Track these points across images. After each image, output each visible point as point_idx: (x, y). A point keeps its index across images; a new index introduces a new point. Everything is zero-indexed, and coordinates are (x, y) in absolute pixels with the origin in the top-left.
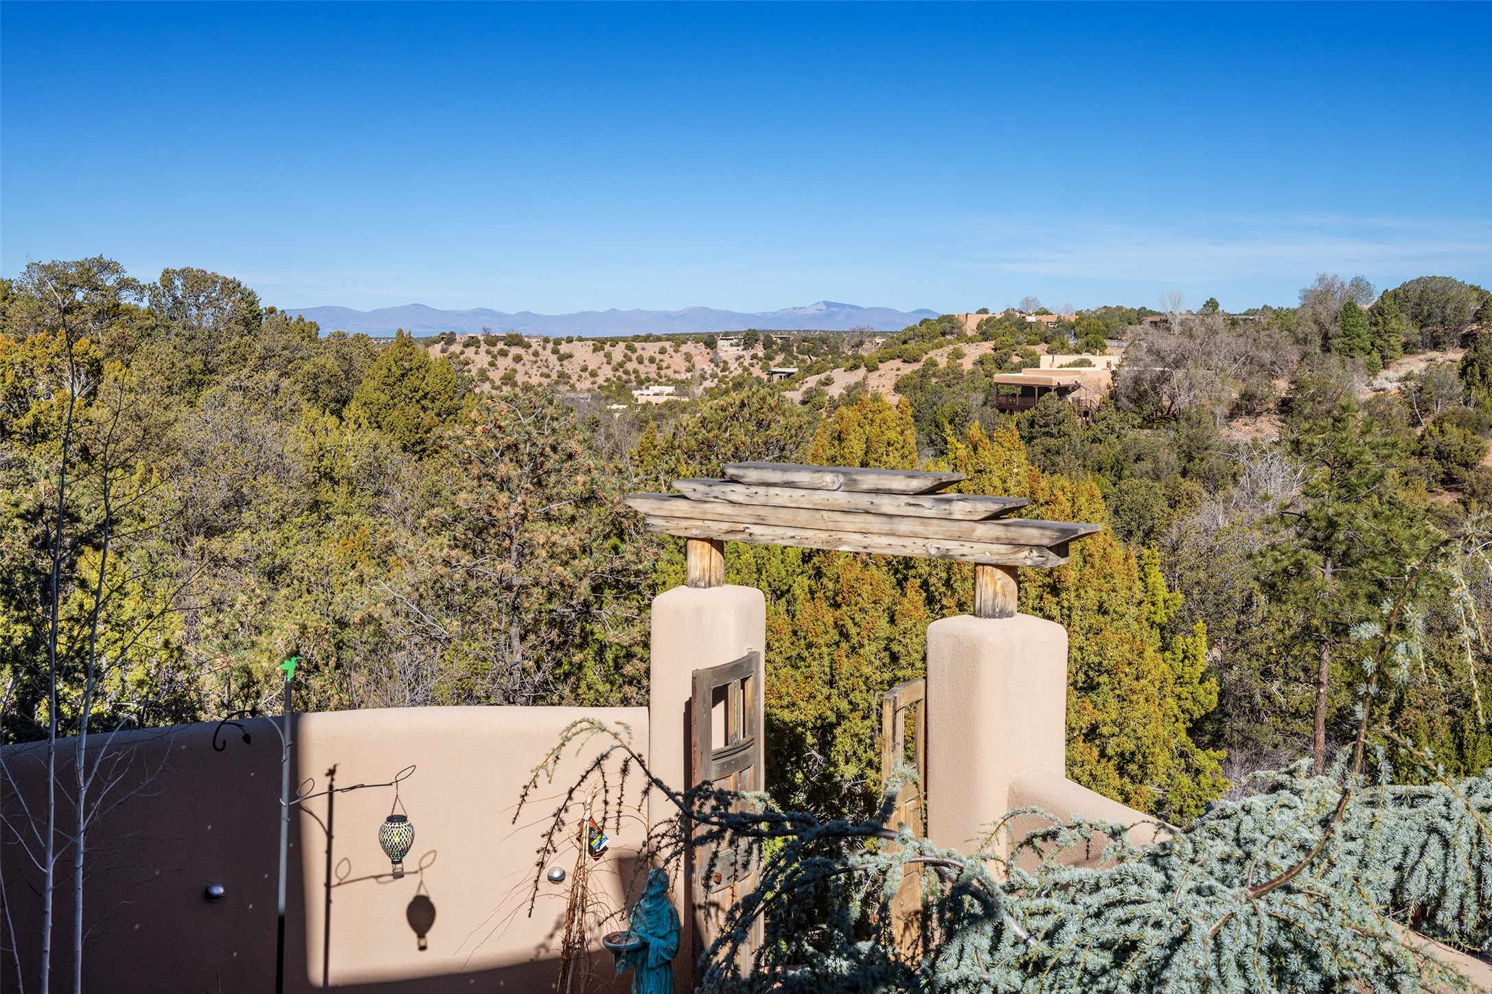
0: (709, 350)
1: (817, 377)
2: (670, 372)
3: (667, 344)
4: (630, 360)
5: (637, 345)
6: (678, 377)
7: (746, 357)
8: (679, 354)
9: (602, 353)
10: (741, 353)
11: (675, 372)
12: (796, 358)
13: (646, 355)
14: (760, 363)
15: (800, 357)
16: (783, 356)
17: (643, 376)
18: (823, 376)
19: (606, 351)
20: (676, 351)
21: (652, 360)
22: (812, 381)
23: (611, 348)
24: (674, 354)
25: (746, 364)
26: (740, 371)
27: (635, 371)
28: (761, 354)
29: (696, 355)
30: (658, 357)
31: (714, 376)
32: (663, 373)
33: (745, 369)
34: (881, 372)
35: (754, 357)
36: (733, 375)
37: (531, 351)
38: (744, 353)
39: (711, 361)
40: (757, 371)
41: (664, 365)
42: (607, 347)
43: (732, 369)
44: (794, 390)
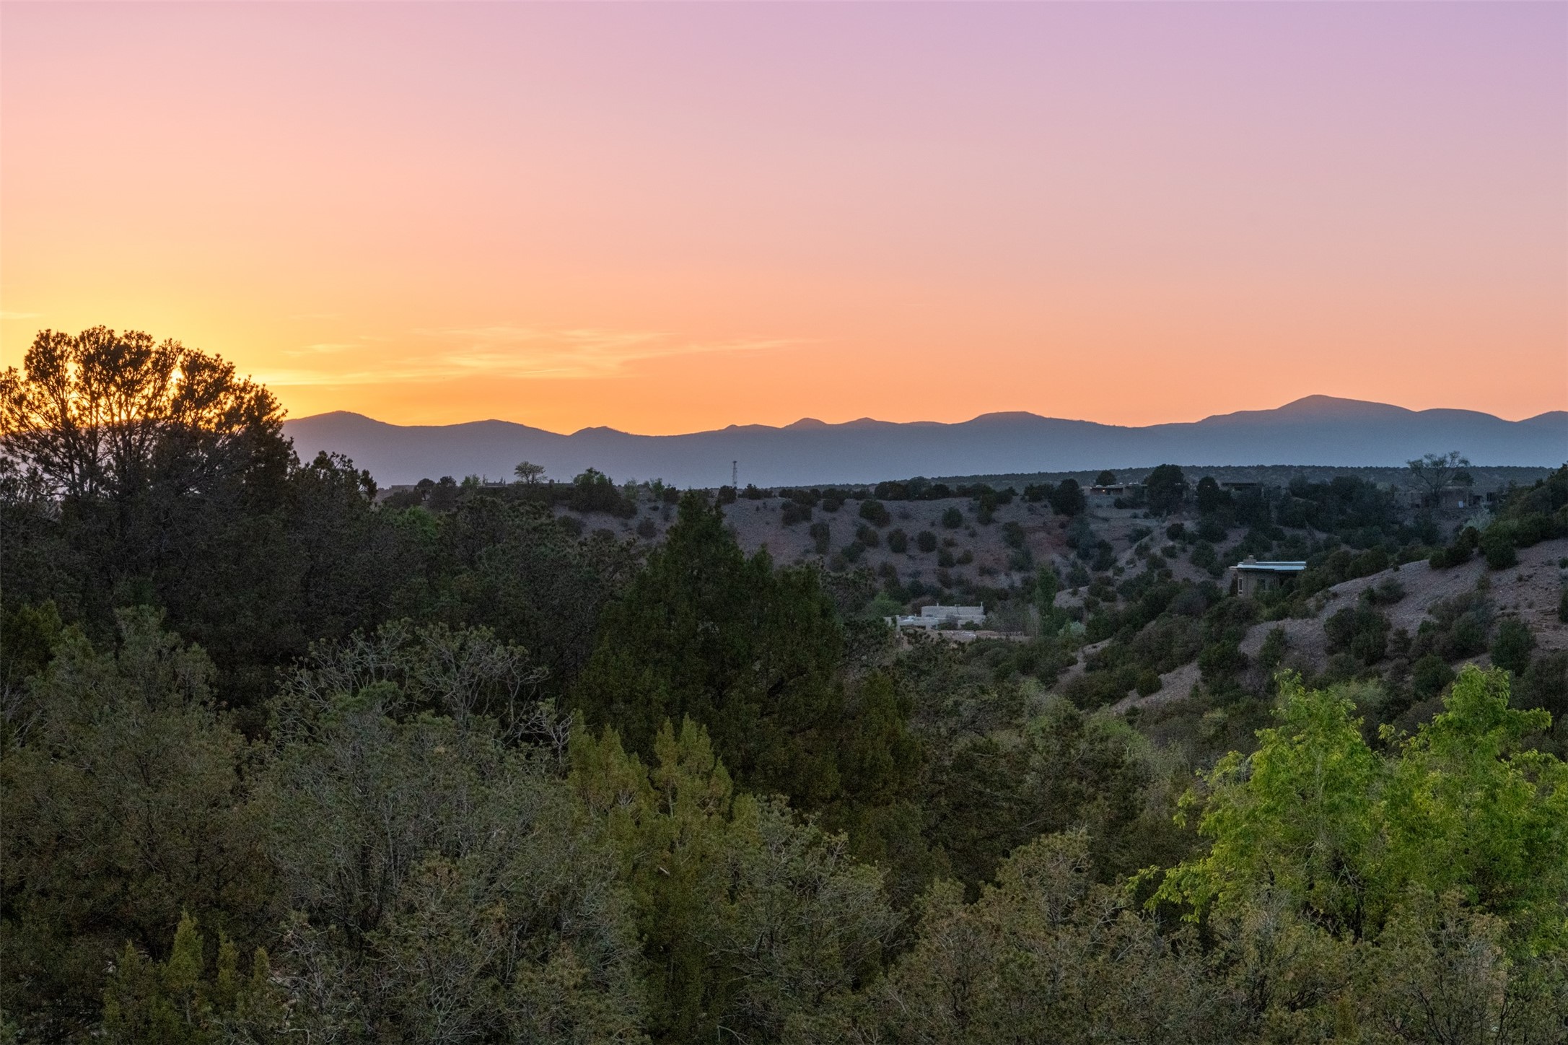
0: (1063, 518)
1: (1359, 584)
2: (969, 572)
3: (962, 505)
4: (874, 543)
5: (890, 506)
6: (988, 582)
7: (1156, 533)
8: (992, 528)
9: (805, 526)
10: (1142, 523)
11: (984, 571)
12: (1278, 536)
13: (912, 529)
14: (1191, 549)
15: (1288, 532)
16: (1244, 531)
17: (905, 581)
18: (1375, 581)
19: (815, 521)
20: (986, 521)
21: (927, 543)
22: (1349, 594)
23: (827, 516)
24: (980, 529)
25: (1156, 551)
26: (1140, 568)
27: (887, 571)
28: (1190, 526)
29: (1034, 530)
30: (942, 534)
31: (1076, 580)
32: (953, 572)
33: (1155, 563)
34: (1523, 570)
35: (1175, 532)
36: (1124, 577)
37: (634, 523)
38: (1152, 523)
39: (1072, 544)
40: (1182, 569)
41: (957, 553)
42: (818, 514)
43: (1121, 563)
44: (1306, 614)
